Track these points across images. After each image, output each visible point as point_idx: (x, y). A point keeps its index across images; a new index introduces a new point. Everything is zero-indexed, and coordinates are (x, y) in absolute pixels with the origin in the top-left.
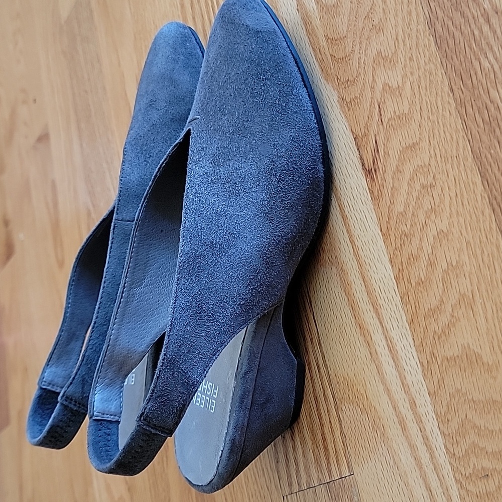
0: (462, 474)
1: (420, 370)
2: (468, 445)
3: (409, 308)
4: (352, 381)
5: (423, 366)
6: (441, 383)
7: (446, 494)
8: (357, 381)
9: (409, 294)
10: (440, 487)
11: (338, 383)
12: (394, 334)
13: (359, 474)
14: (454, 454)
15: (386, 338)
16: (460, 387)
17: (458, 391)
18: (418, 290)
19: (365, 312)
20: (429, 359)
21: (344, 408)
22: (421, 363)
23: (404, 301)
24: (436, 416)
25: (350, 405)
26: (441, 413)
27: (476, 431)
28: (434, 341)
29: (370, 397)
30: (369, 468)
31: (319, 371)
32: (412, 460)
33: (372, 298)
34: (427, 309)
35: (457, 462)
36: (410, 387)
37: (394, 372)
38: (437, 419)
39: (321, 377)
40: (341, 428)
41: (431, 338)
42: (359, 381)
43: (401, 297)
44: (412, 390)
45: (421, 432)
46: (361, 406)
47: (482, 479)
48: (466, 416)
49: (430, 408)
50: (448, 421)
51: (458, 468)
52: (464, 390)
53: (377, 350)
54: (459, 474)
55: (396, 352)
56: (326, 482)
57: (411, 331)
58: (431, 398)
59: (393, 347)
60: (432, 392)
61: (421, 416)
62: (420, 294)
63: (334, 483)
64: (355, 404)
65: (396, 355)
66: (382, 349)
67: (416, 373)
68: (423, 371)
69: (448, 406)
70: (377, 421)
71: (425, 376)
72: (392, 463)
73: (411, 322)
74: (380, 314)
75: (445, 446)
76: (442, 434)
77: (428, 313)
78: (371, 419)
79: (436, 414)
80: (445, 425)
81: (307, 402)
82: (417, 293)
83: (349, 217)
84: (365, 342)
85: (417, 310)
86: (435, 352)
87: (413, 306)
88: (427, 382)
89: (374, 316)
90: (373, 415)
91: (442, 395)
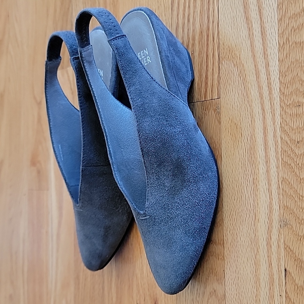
0: (285, 103)
1: (277, 48)
2: (293, 89)
3: (281, 11)
4: (233, 48)
5: (280, 45)
6: (288, 55)
7: (272, 112)
9: (284, 4)
10: (270, 109)
11: (224, 49)
12: (267, 26)
13: (223, 99)
14: (284, 93)
15: (262, 27)
16: (298, 59)
17: (297, 60)
18: (290, 2)
19: (252, 11)
20: (284, 42)
21: (223, 63)
23: (279, 7)
24: (279, 72)
25: (228, 62)
26: (283, 71)
27: (301, 82)
28: (291, 32)
29: (242, 58)
30: (231, 96)
31: (213, 41)
32: (258, 94)
33: (259, 3)
34: (292, 14)
35: (284, 97)
37: (261, 46)
38: (279, 74)
39: (214, 44)
40: (219, 73)
41: (290, 30)
42: (237, 49)
43: (278, 5)
44: (269, 57)
45: (268, 80)
46: (235, 63)
47: (296, 107)
48: (297, 74)
49: (277, 68)
50: (286, 76)
51: (284, 100)
52: (300, 61)
53: (254, 33)
54: (283, 103)
55: (265, 35)
56: (202, 100)
57: (278, 24)
58: (280, 62)
59: (264, 32)
60: (281, 59)
61: (270, 72)
62: (290, 5)
63: (207, 102)
64: (231, 61)
65: (265, 37)
66: (257, 33)
67: (274, 49)
68: (279, 48)
69: (288, 68)
70: (243, 71)
71: (279, 50)
72: (245, 94)
73: (280, 20)
74: (262, 13)
75: (280, 88)
76: (280, 82)
77: (292, 16)
78: (239, 70)
80: (283, 78)
81: (201, 57)
82: (289, 4)
84: (248, 28)
85: (286, 13)
86: (290, 38)
87: (284, 11)
88: (279, 54)
89: (258, 13)
90: (241, 68)
91: (287, 62)
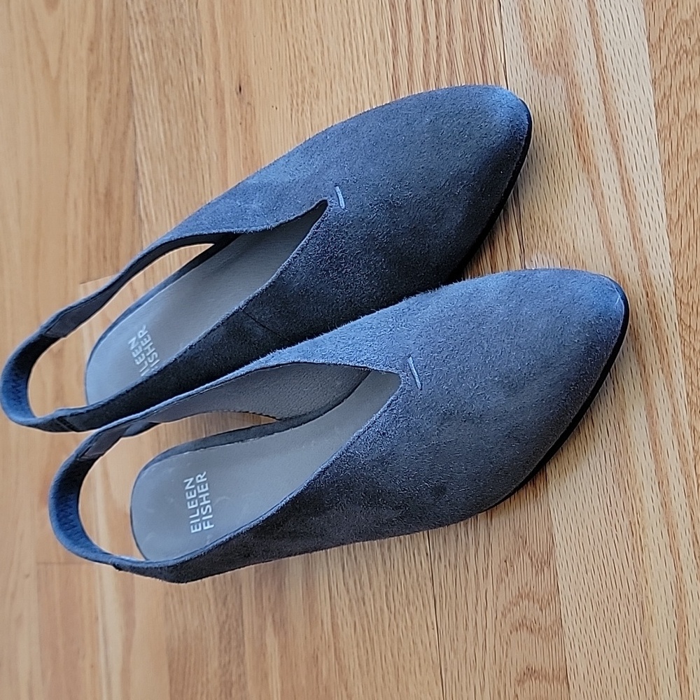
0: (694, 349)
1: (664, 225)
3: (668, 145)
4: (555, 226)
6: (693, 242)
7: (665, 371)
8: (564, 228)
9: (673, 128)
10: (658, 362)
11: (532, 227)
12: (636, 176)
14: (690, 326)
15: (623, 178)
18: (688, 125)
19: (597, 142)
20: (681, 212)
21: (534, 258)
22: (669, 217)
23: (663, 135)
24: (675, 280)
25: (546, 256)
26: (683, 278)
28: (695, 191)
29: (579, 248)
33: (612, 125)
34: (695, 150)
35: (692, 335)
36: (645, 243)
37: (625, 222)
38: (675, 285)
41: (692, 186)
42: (566, 228)
43: (658, 130)
44: (647, 246)
45: (648, 296)
46: (563, 258)
49: (668, 270)
50: (691, 287)
51: (690, 342)
53: (604, 192)
54: (690, 349)
55: (633, 197)
57: (663, 174)
58: (673, 258)
59: (630, 191)
60: (676, 251)
61: (653, 279)
62: (689, 131)
64: (554, 256)
65: (632, 201)
66: (613, 192)
67: (658, 228)
68: (669, 226)
71: (670, 231)
73: (666, 165)
74: (620, 148)
75: (679, 316)
76: (679, 302)
77: (695, 155)
79: (676, 279)
80: (686, 292)
82: (685, 128)
83: (600, 13)
85: (680, 149)
86: (694, 205)
87: (675, 144)
88: (671, 239)
89: (610, 149)
91: (690, 257)
